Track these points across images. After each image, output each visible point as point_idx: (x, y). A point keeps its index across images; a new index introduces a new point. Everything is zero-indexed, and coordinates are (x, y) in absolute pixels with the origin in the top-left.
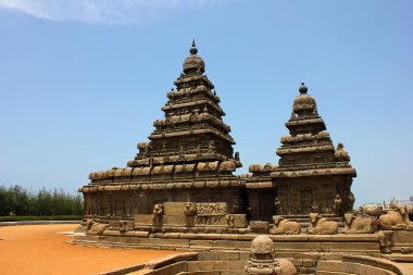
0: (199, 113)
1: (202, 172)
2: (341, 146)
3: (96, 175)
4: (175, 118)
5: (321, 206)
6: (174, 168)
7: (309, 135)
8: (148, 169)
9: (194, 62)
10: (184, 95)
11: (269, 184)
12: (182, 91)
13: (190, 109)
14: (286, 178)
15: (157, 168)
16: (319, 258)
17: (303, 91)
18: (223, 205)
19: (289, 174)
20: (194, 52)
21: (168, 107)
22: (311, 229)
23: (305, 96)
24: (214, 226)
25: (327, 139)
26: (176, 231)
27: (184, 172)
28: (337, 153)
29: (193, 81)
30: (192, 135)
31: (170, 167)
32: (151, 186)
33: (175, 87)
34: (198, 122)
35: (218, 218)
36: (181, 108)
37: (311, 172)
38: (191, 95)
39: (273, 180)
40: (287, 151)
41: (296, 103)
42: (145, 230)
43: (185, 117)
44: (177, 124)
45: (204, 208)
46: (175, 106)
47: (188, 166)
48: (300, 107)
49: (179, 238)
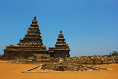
0: (37, 34)
1: (39, 48)
2: (68, 44)
3: (8, 46)
4: (31, 34)
5: (64, 56)
6: (32, 46)
7: (62, 42)
8: (25, 46)
9: (35, 21)
10: (33, 29)
11: (53, 51)
12: (32, 27)
13: (34, 32)
14: (57, 50)
15: (27, 46)
16: (67, 65)
17: (61, 32)
18: (49, 55)
19: (58, 49)
20: (35, 18)
21: (29, 31)
22: (66, 60)
23: (61, 33)
24: (47, 59)
25: (65, 43)
26: (39, 60)
27: (34, 48)
28: (67, 46)
29: (35, 25)
30: (35, 39)
31: (31, 46)
32: (26, 50)
33: (30, 26)
34: (37, 36)
35: (48, 58)
36: (32, 32)
37: (62, 49)
38: (35, 29)
39: (54, 50)
40: (57, 44)
41: (59, 34)
42: (31, 60)
43: (33, 34)
44: (31, 36)
45: (45, 55)
46: (31, 31)
47: (35, 46)
48: (60, 35)
49: (40, 61)
